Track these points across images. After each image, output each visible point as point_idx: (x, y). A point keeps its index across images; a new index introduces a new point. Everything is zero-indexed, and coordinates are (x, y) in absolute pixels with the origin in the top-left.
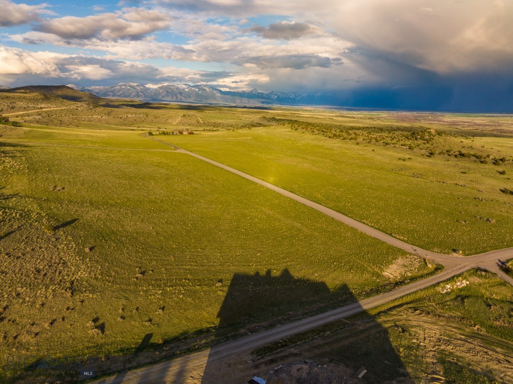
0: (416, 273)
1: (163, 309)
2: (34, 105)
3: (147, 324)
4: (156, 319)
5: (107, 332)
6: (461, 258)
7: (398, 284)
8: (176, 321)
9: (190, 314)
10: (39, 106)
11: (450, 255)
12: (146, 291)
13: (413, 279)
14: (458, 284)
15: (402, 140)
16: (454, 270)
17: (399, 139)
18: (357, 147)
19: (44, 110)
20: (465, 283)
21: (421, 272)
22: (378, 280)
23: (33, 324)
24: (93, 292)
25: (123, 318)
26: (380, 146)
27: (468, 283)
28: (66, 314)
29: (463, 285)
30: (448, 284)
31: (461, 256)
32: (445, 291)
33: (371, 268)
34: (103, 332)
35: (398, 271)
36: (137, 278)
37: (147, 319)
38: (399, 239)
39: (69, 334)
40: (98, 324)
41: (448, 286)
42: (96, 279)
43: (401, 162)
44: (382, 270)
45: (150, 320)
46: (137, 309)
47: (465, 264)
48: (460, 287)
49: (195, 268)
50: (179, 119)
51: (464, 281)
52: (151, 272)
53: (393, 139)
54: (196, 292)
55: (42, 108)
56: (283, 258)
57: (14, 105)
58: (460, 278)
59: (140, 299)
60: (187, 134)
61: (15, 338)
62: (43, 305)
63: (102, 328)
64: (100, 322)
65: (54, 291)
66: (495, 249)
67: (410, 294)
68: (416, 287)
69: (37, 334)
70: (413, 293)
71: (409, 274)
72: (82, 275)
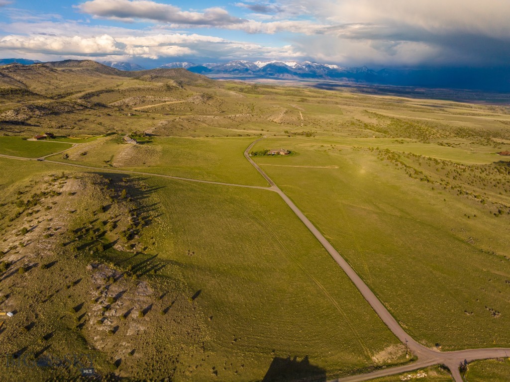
0: (395, 361)
1: (243, 366)
2: (160, 99)
3: (236, 374)
4: (239, 372)
5: (219, 376)
6: (437, 353)
7: (378, 368)
8: (248, 374)
9: (255, 371)
10: (163, 100)
11: (431, 349)
12: (236, 353)
13: (389, 366)
14: (418, 375)
15: (492, 174)
16: (424, 363)
17: (489, 173)
18: (431, 193)
19: (167, 103)
20: (424, 375)
21: (399, 361)
22: (367, 363)
23: (189, 367)
24: (213, 351)
25: (225, 368)
26: (453, 194)
27: (426, 375)
28: (202, 362)
29: (421, 376)
30: (410, 374)
31: (439, 351)
32: (406, 379)
33: (367, 351)
34: (217, 375)
35: (383, 358)
36: (232, 343)
37: (236, 371)
38: (402, 327)
39: (204, 374)
40: (215, 370)
41: (410, 376)
42: (214, 341)
43: (465, 220)
44: (373, 355)
45: (237, 372)
46: (231, 364)
47: (436, 359)
48: (418, 378)
49: (263, 338)
50: (282, 115)
51: (424, 374)
52: (239, 340)
53: (483, 171)
54: (260, 357)
55: (165, 102)
56: (315, 336)
57: (145, 99)
58: (422, 371)
59: (233, 358)
60: (284, 154)
61: (184, 372)
62: (192, 356)
63: (216, 373)
64: (216, 369)
65: (196, 348)
66: (472, 348)
67: (380, 377)
68: (387, 372)
69: (191, 372)
70: (382, 377)
71: (389, 361)
72: (208, 338)
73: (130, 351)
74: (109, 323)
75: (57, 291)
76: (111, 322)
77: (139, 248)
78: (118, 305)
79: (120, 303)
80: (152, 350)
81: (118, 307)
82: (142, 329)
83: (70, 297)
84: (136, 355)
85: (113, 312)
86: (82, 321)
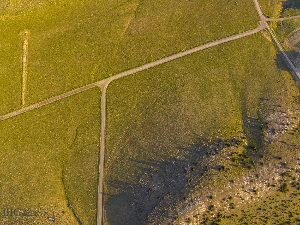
23: (294, 92)
24: (286, 87)
25: (291, 83)
28: (291, 89)
54: (282, 74)
61: (296, 93)
62: (291, 92)
65: (288, 92)
72: (283, 90)
73: (297, 110)
74: (292, 121)
75: (289, 145)
76: (291, 120)
77: (242, 135)
78: (284, 122)
79: (283, 122)
80: (294, 104)
81: (285, 121)
82: (289, 110)
83: (289, 140)
84: (297, 108)
85: (288, 122)
86: (294, 130)
